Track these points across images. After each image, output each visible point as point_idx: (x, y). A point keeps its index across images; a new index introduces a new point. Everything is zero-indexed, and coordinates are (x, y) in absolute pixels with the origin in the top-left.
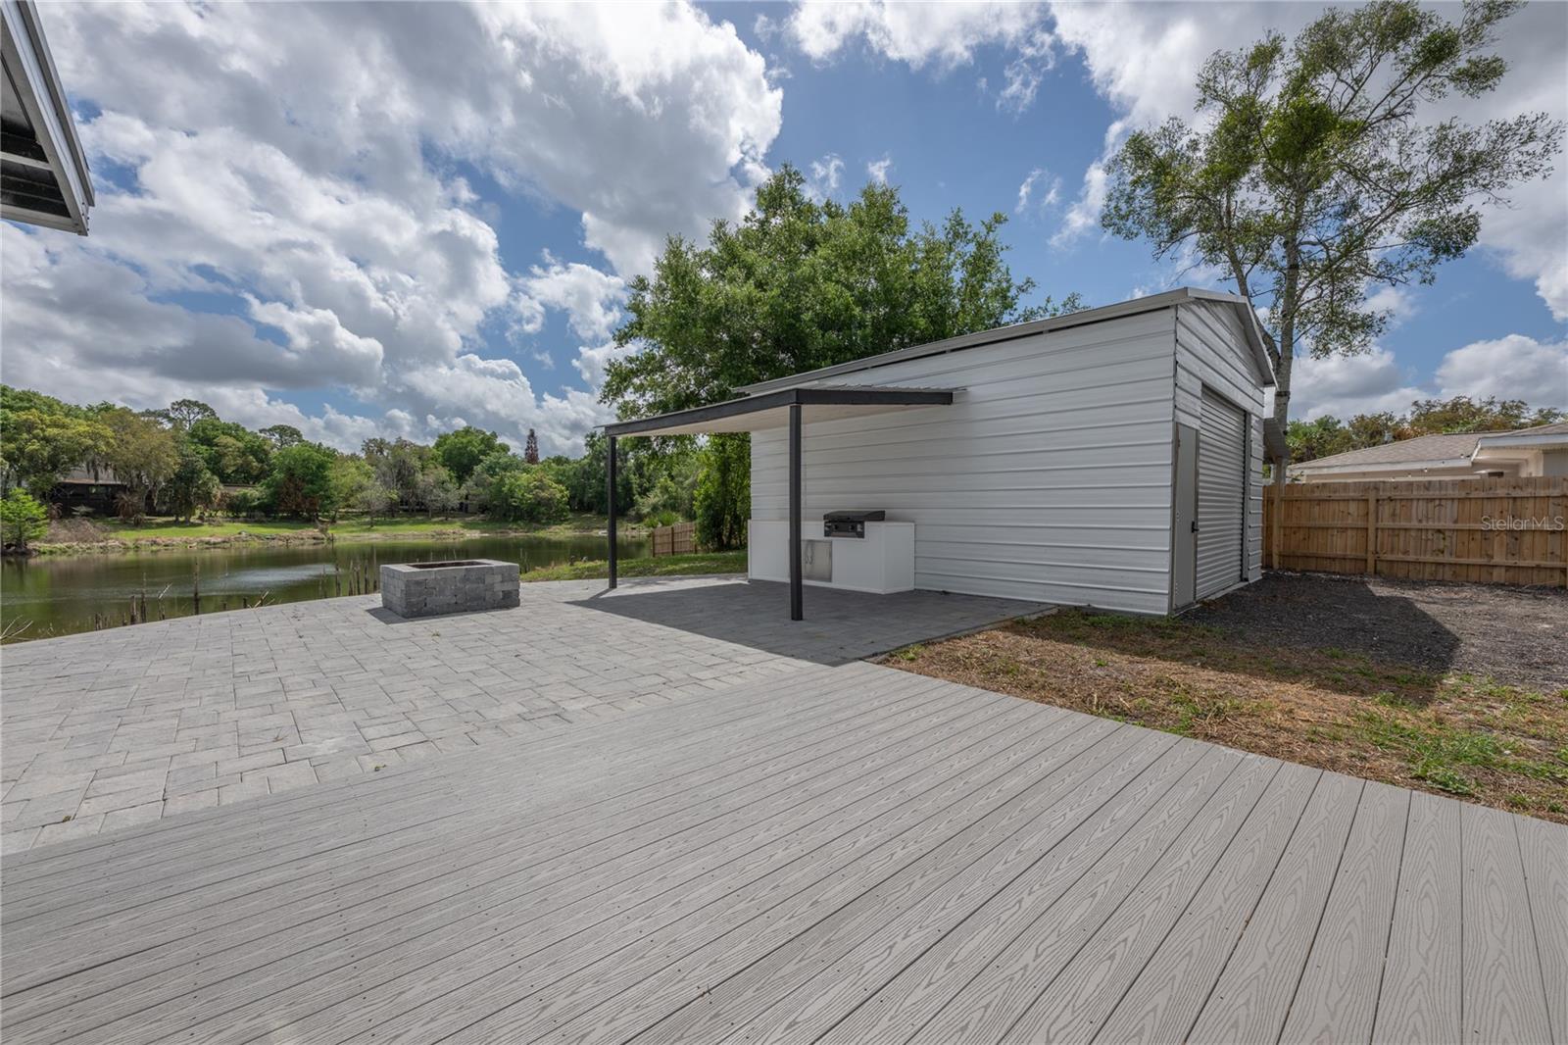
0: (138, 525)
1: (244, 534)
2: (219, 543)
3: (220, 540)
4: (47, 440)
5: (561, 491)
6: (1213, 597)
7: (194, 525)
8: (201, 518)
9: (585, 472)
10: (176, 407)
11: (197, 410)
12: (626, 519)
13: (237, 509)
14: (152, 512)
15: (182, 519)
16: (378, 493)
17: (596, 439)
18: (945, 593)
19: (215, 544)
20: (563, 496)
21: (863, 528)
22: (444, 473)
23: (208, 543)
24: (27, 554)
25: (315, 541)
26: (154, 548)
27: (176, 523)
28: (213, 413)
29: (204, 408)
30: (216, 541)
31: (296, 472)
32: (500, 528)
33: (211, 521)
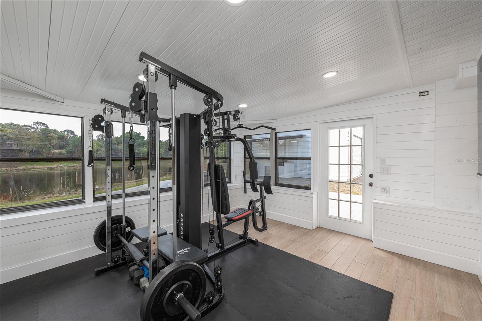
2: (54, 168)
6: (355, 178)
10: (35, 124)
11: (41, 125)
18: (301, 178)
19: (53, 168)
21: (284, 164)
28: (47, 126)
29: (44, 124)
30: (54, 167)
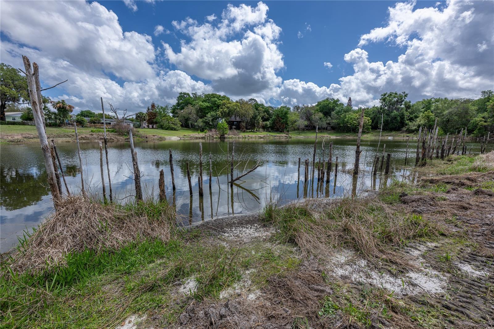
0: (244, 132)
1: (268, 135)
3: (263, 136)
4: (228, 108)
5: (368, 120)
7: (255, 132)
8: (256, 130)
9: (379, 112)
12: (401, 132)
13: (265, 128)
14: (247, 129)
15: (253, 130)
16: (302, 123)
17: (386, 96)
20: (369, 122)
22: (321, 115)
23: (260, 137)
24: (224, 138)
25: (286, 138)
26: (249, 138)
27: (251, 131)
31: (279, 115)
32: (342, 135)
33: (259, 131)
